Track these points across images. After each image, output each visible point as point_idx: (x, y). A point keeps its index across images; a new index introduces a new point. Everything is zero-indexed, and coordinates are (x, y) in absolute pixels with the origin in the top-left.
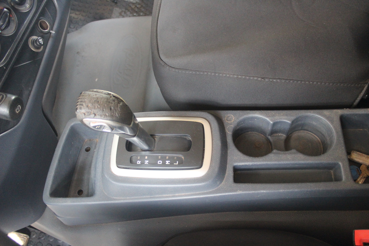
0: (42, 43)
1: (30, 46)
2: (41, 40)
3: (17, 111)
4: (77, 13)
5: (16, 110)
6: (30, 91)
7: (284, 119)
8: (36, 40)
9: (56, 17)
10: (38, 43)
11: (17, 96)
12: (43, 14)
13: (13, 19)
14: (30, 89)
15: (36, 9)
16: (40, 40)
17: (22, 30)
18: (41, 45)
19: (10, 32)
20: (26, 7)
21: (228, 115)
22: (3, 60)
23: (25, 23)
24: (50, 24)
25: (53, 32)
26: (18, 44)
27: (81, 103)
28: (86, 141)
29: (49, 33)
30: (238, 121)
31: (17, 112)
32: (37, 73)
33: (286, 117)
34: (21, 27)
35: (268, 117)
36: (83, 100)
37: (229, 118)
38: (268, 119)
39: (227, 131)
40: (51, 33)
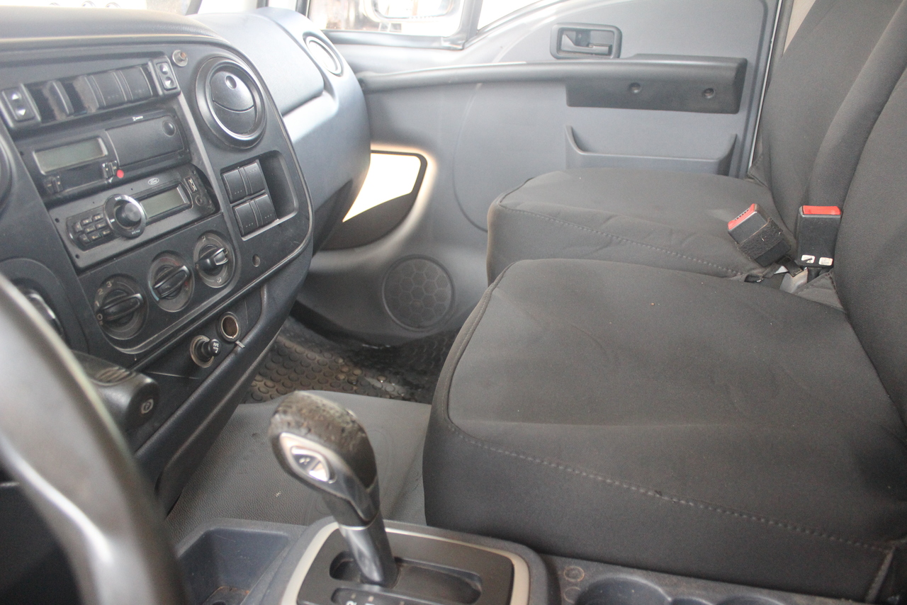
0: (216, 349)
1: (191, 350)
2: (217, 345)
4: (270, 383)
6: (156, 430)
7: (699, 596)
8: (207, 343)
9: (256, 323)
10: (209, 348)
11: (156, 383)
12: (234, 306)
13: (187, 289)
14: (157, 424)
15: (232, 290)
16: (215, 344)
17: (193, 313)
18: (212, 353)
19: (173, 307)
20: (216, 281)
21: (572, 567)
22: (139, 346)
23: (203, 304)
24: (241, 330)
25: (241, 345)
26: (175, 331)
28: (221, 589)
29: (234, 343)
30: (592, 581)
32: (183, 403)
33: (704, 593)
34: (193, 309)
35: (661, 585)
37: (574, 572)
38: (660, 590)
39: (564, 596)
40: (236, 345)
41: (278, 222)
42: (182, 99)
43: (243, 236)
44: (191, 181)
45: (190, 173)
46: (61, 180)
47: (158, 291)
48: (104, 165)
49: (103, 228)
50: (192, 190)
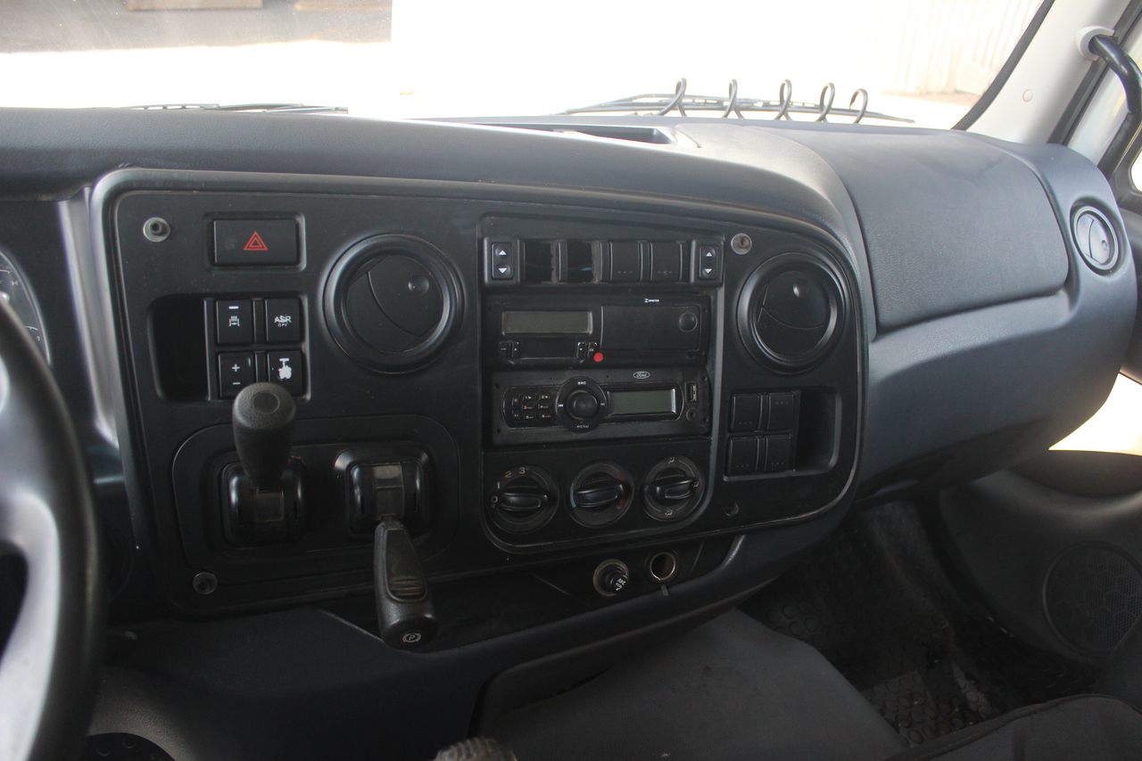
0: (618, 587)
1: (596, 571)
2: (623, 582)
3: (408, 638)
5: (407, 635)
8: (617, 574)
10: (611, 581)
12: (685, 547)
13: (619, 508)
15: (678, 531)
16: (621, 581)
18: (612, 588)
19: (589, 521)
20: (664, 512)
22: (523, 546)
23: (630, 533)
24: (676, 575)
25: (665, 592)
27: (463, 750)
29: (658, 586)
31: (404, 640)
34: (613, 532)
36: (472, 751)
40: (660, 589)
41: (794, 473)
42: (721, 293)
43: (726, 475)
44: (694, 387)
45: (699, 378)
46: (519, 347)
47: (580, 499)
48: (579, 344)
49: (544, 411)
50: (689, 398)
